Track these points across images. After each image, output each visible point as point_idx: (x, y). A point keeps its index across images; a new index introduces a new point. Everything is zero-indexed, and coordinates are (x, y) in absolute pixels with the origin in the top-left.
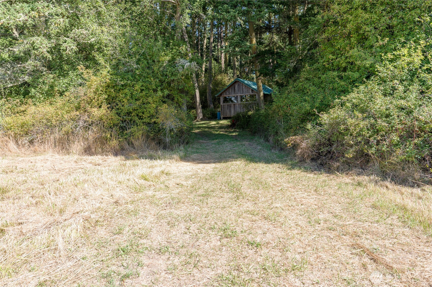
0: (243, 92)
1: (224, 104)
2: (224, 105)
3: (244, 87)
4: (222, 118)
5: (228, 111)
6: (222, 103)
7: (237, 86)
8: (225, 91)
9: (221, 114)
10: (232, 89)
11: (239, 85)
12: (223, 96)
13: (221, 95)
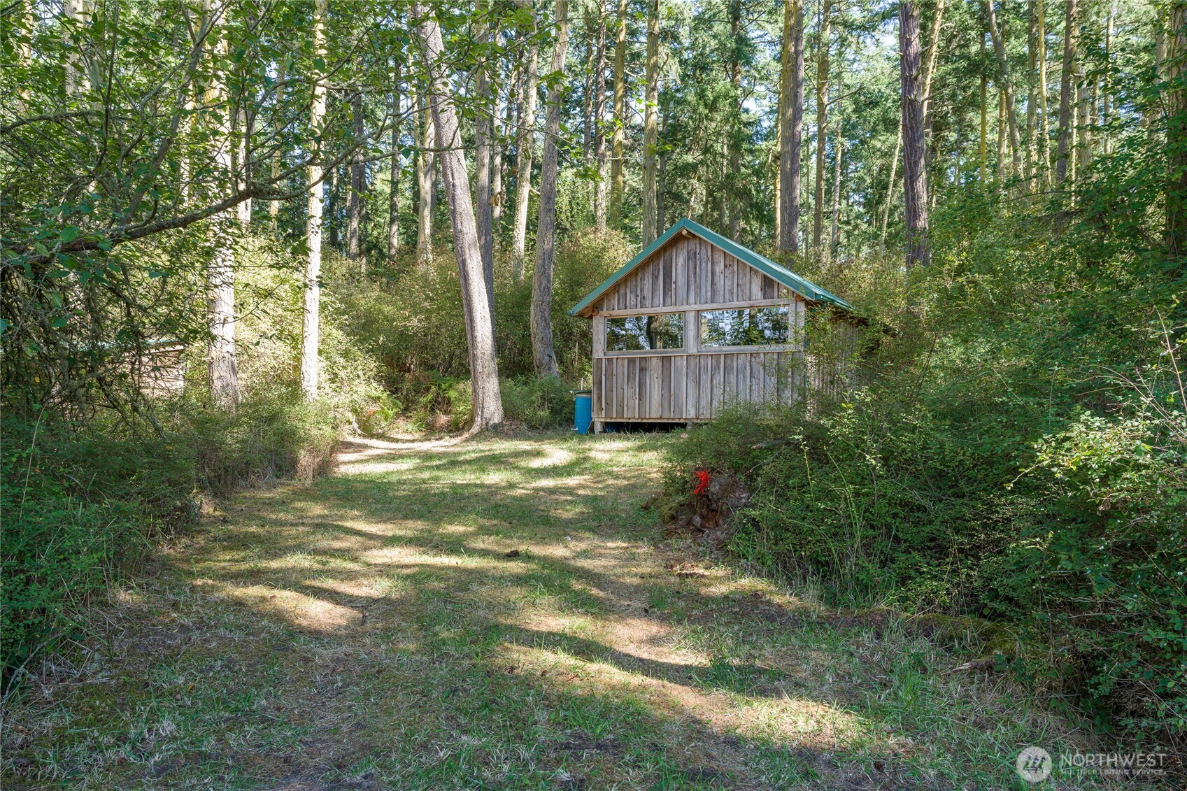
0: (713, 291)
1: (613, 355)
2: (610, 361)
3: (719, 268)
4: (598, 427)
5: (630, 393)
6: (599, 350)
7: (681, 261)
8: (616, 288)
9: (595, 406)
10: (655, 277)
11: (691, 257)
12: (605, 312)
13: (596, 307)
